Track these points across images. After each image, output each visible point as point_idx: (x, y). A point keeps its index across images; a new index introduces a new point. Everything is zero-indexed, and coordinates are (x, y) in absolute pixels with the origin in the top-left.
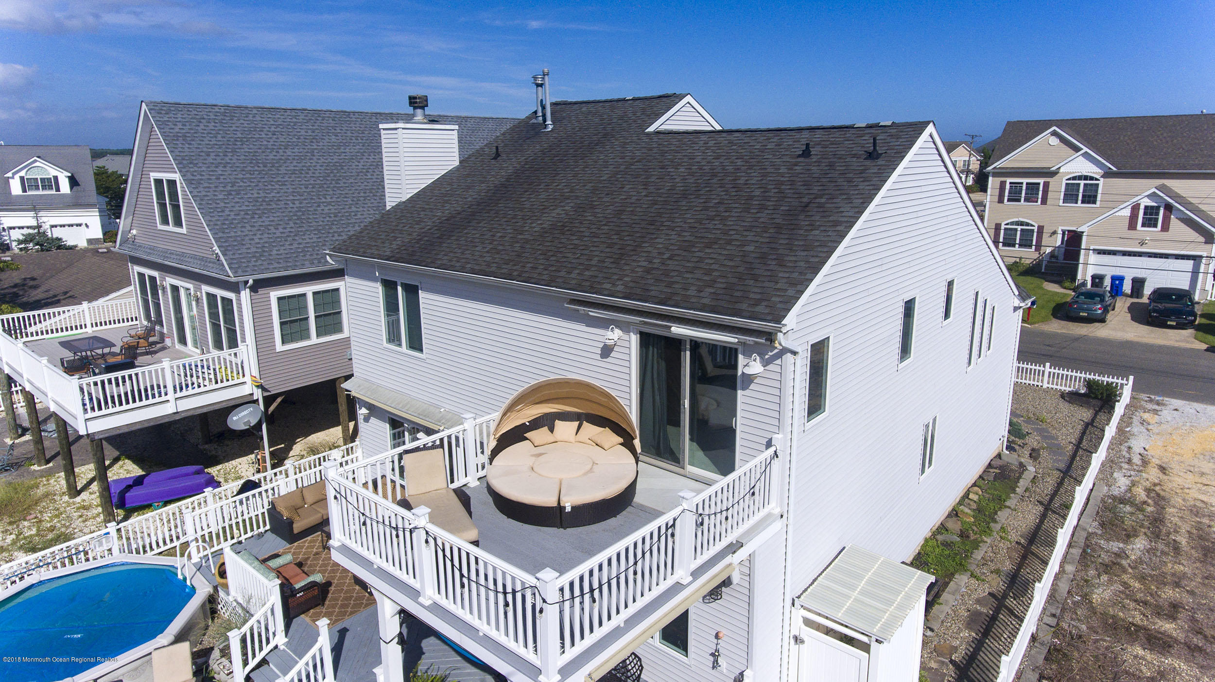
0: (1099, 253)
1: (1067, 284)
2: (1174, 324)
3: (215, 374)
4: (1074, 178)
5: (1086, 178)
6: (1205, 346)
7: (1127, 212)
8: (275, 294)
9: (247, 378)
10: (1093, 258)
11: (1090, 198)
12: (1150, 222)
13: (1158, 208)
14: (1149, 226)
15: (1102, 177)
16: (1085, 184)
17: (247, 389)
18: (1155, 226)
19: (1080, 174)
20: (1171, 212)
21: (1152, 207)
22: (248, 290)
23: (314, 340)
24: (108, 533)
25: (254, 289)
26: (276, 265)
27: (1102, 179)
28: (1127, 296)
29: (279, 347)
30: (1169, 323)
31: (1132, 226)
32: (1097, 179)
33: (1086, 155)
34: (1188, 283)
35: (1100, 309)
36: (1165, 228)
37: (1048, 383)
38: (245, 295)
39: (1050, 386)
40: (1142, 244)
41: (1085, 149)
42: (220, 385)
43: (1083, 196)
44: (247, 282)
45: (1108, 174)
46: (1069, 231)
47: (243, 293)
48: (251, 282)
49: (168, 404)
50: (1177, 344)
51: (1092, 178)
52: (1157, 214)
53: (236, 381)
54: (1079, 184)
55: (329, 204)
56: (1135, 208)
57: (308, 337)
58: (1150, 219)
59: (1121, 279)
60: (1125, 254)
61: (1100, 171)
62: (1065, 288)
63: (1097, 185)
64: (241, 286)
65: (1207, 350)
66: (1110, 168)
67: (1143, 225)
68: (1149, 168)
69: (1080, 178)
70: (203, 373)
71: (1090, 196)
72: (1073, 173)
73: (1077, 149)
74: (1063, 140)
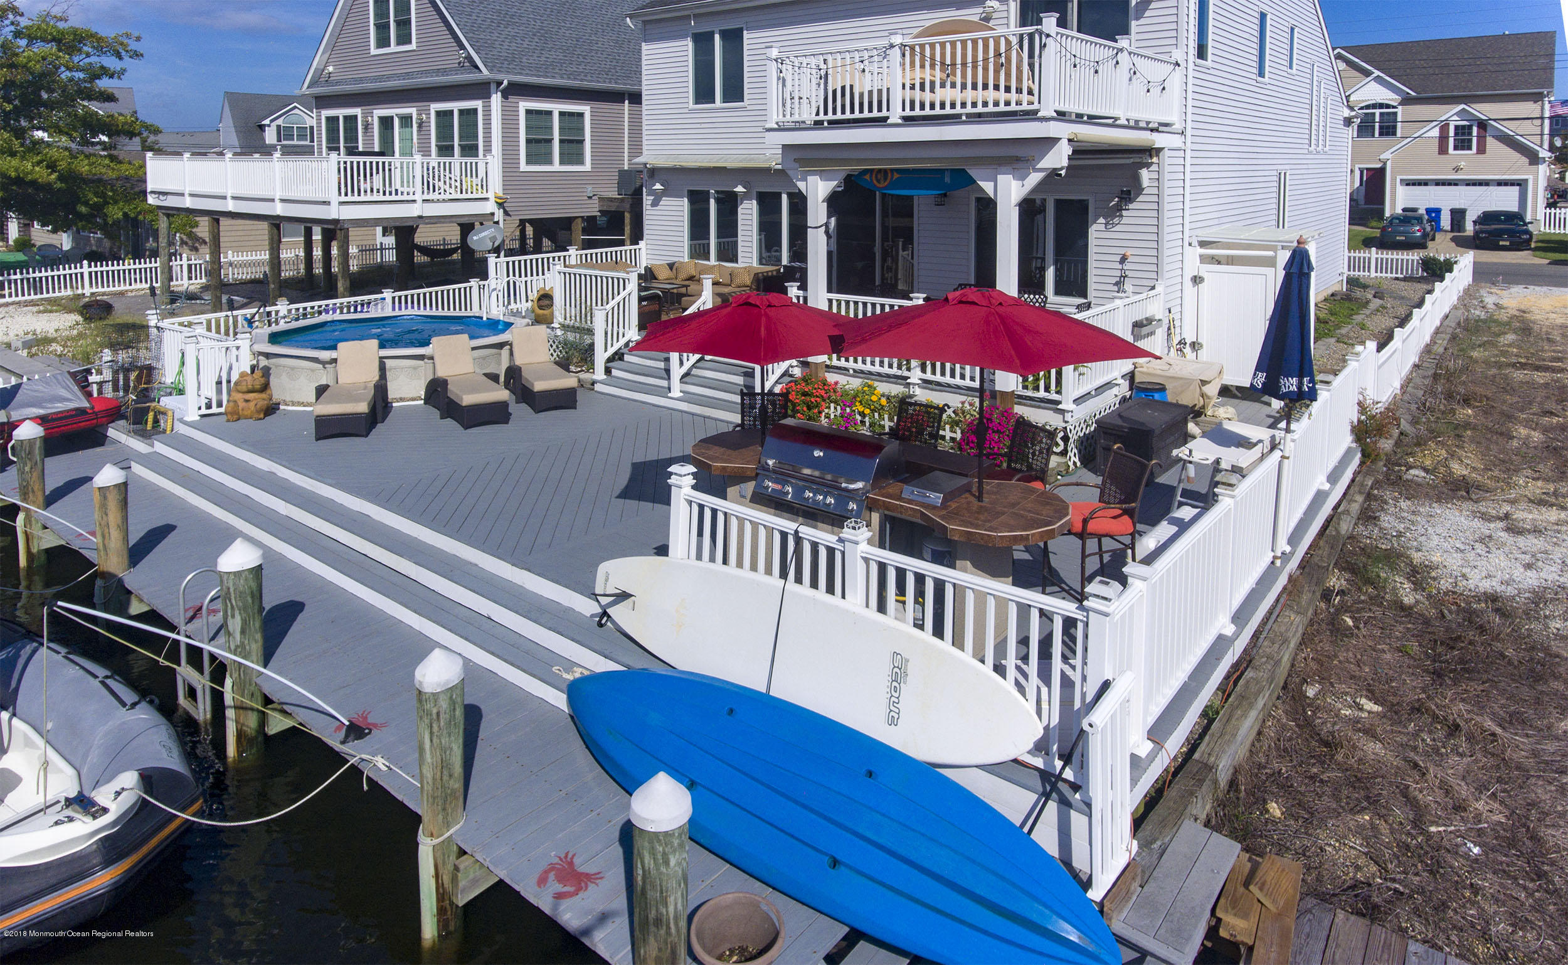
0: (1408, 185)
1: (1374, 224)
2: (1508, 243)
3: (461, 184)
4: (1367, 107)
5: (1381, 106)
6: (1547, 261)
7: (1436, 132)
8: (525, 105)
9: (491, 195)
10: (1401, 190)
11: (1389, 130)
12: (1463, 144)
13: (1470, 127)
14: (1463, 149)
15: (1400, 104)
16: (1381, 114)
17: (490, 207)
18: (1470, 148)
19: (1374, 102)
20: (1485, 131)
21: (1463, 127)
22: (499, 94)
23: (557, 167)
24: (384, 299)
25: (506, 94)
26: (528, 72)
27: (1400, 107)
28: (1446, 231)
29: (523, 167)
30: (1501, 243)
31: (1443, 150)
32: (1394, 107)
33: (1378, 79)
34: (1517, 204)
35: (1418, 231)
36: (1481, 150)
37: (1376, 272)
38: (496, 99)
39: (1379, 274)
40: (1457, 169)
41: (1377, 73)
42: (464, 196)
43: (1381, 128)
44: (499, 83)
45: (1407, 101)
46: (1368, 169)
47: (494, 97)
48: (505, 83)
49: (415, 205)
50: (1514, 262)
51: (1388, 106)
52: (1470, 134)
53: (480, 196)
54: (1374, 114)
55: (569, 29)
56: (1444, 128)
57: (550, 162)
58: (1463, 141)
59: (1438, 211)
60: (1438, 183)
61: (1397, 97)
62: (1372, 228)
63: (1395, 114)
64: (493, 87)
65: (1549, 264)
66: (1408, 93)
67: (1456, 148)
68: (1452, 91)
69: (1374, 106)
70: (450, 178)
71: (1388, 127)
72: (1366, 101)
73: (1367, 73)
74: (1349, 63)
